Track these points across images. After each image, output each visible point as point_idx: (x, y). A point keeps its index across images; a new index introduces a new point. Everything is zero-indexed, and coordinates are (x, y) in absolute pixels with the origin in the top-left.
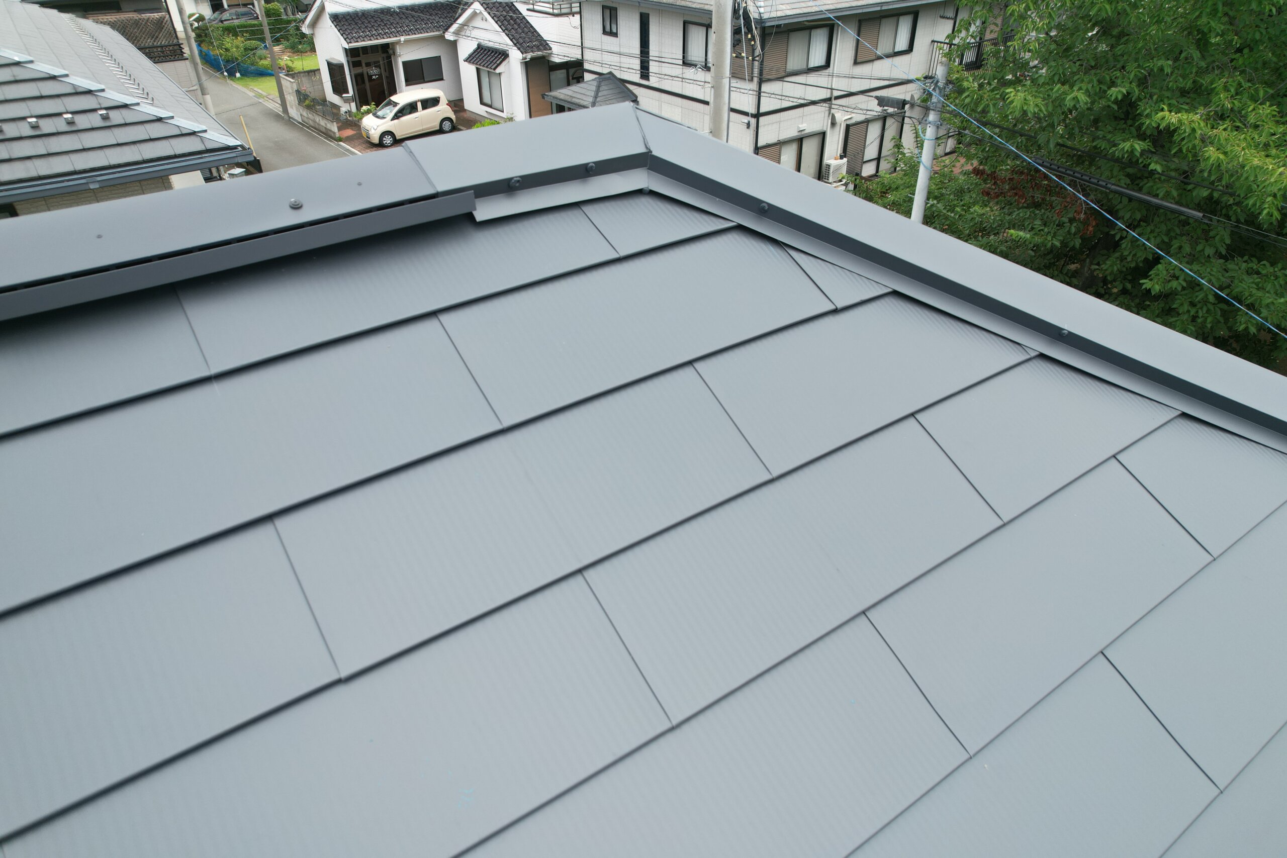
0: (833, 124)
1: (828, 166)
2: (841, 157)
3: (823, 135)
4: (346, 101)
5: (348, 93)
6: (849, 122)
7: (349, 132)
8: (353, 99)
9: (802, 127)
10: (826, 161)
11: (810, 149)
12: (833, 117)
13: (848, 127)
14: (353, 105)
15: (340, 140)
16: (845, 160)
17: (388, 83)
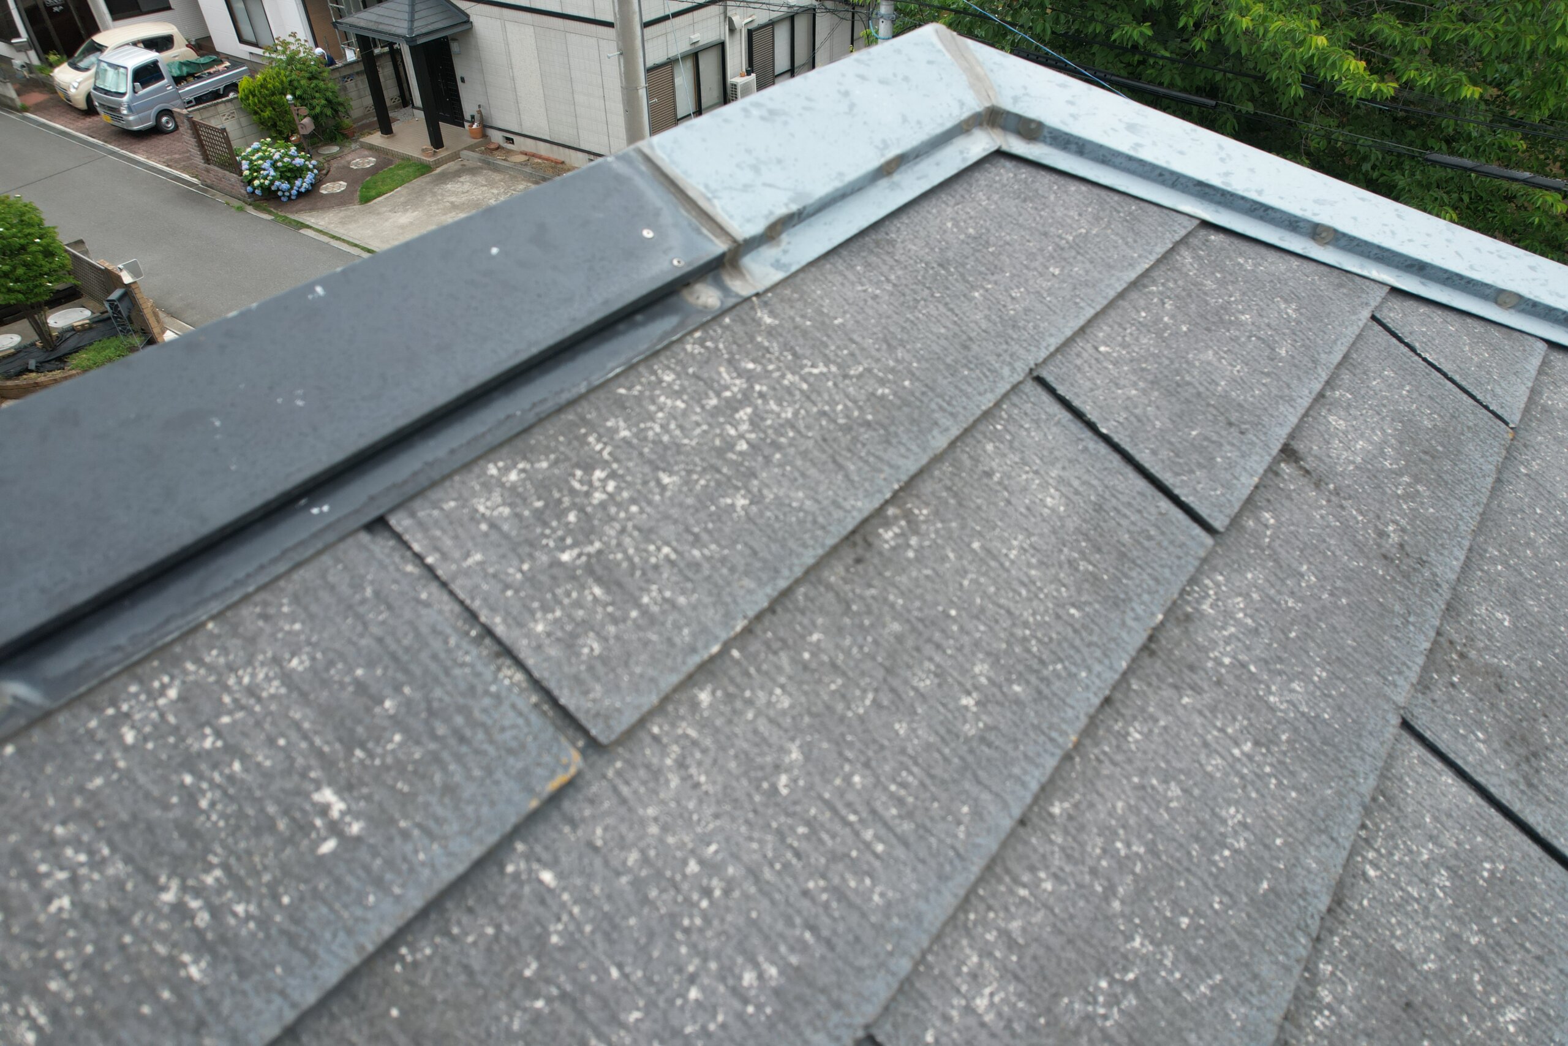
0: (732, 30)
1: (734, 86)
2: (748, 73)
3: (722, 45)
4: (20, 48)
5: (18, 36)
6: (751, 27)
7: (36, 97)
8: (31, 45)
9: (695, 37)
10: (731, 80)
11: (708, 65)
12: (731, 22)
13: (750, 33)
14: (32, 54)
15: (25, 109)
16: (753, 76)
17: (82, 18)
